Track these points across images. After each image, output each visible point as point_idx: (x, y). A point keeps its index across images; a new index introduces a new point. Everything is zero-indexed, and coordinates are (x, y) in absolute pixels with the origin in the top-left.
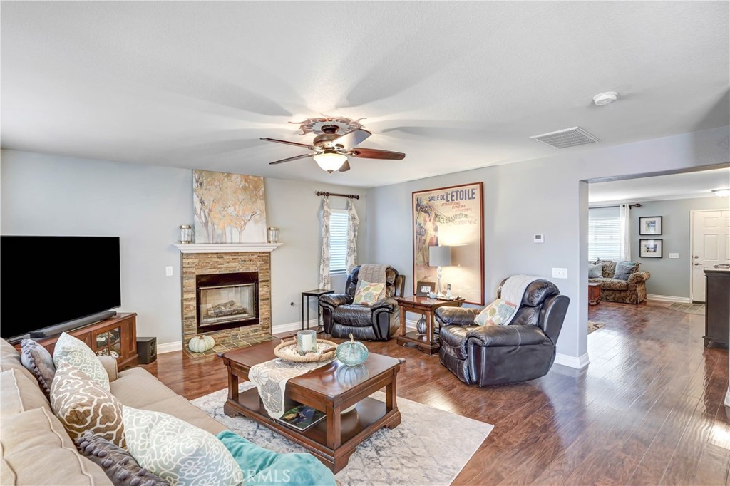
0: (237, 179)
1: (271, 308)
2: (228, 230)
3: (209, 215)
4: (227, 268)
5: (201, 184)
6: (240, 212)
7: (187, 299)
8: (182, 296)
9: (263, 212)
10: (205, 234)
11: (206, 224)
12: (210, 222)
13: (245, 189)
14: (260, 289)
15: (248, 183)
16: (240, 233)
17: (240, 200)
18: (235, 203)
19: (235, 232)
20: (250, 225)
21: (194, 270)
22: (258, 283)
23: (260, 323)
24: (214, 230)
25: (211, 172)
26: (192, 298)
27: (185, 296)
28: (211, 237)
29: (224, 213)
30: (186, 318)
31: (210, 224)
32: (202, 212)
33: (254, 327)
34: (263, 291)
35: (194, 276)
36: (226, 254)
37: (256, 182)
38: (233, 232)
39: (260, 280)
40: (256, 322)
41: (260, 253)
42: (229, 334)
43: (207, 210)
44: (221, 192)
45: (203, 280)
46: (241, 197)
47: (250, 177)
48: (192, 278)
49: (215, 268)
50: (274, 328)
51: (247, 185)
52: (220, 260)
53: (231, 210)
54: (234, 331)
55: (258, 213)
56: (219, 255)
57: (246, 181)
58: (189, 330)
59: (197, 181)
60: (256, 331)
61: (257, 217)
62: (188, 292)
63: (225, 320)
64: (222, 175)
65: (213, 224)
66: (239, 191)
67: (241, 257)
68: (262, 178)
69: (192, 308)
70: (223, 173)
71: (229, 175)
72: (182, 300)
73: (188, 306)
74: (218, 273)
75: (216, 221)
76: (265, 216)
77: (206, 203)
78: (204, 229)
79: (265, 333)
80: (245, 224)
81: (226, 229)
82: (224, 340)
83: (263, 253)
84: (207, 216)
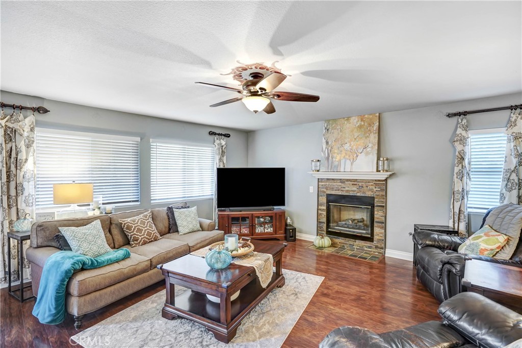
0: (355, 121)
1: (385, 231)
2: (343, 162)
3: (331, 151)
4: (347, 191)
5: (328, 130)
6: (354, 147)
7: (321, 210)
8: (318, 207)
9: (374, 145)
10: (327, 165)
11: (328, 158)
12: (331, 156)
13: (360, 127)
14: (376, 213)
15: (364, 121)
16: (352, 164)
17: (355, 137)
18: (351, 140)
19: (348, 162)
20: (362, 157)
21: (325, 190)
22: (374, 207)
23: (375, 242)
24: (332, 162)
25: (335, 119)
26: (323, 209)
27: (320, 207)
28: (330, 167)
29: (342, 149)
30: (320, 222)
31: (330, 158)
32: (326, 150)
33: (368, 244)
34: (378, 214)
35: (325, 194)
36: (348, 180)
37: (371, 119)
38: (347, 163)
39: (375, 205)
40: (370, 239)
41: (376, 180)
42: (347, 243)
43: (330, 148)
44: (341, 133)
45: (331, 198)
46: (356, 135)
47: (366, 116)
48: (324, 196)
49: (338, 190)
50: (387, 251)
51: (363, 123)
52: (343, 185)
53: (347, 146)
54: (351, 242)
55: (370, 146)
56: (342, 181)
57: (362, 120)
58: (321, 231)
59: (326, 128)
60: (370, 247)
61: (368, 149)
62: (321, 205)
63: (347, 231)
64: (343, 120)
65: (332, 158)
66: (356, 130)
67: (359, 183)
68: (378, 114)
69: (323, 216)
70: (344, 118)
71: (348, 119)
72: (318, 209)
73: (321, 214)
74: (340, 194)
75: (335, 155)
76: (377, 148)
77: (330, 143)
78: (326, 162)
79: (379, 253)
80: (357, 156)
81: (342, 161)
82: (344, 246)
83: (379, 180)
84: (329, 152)
